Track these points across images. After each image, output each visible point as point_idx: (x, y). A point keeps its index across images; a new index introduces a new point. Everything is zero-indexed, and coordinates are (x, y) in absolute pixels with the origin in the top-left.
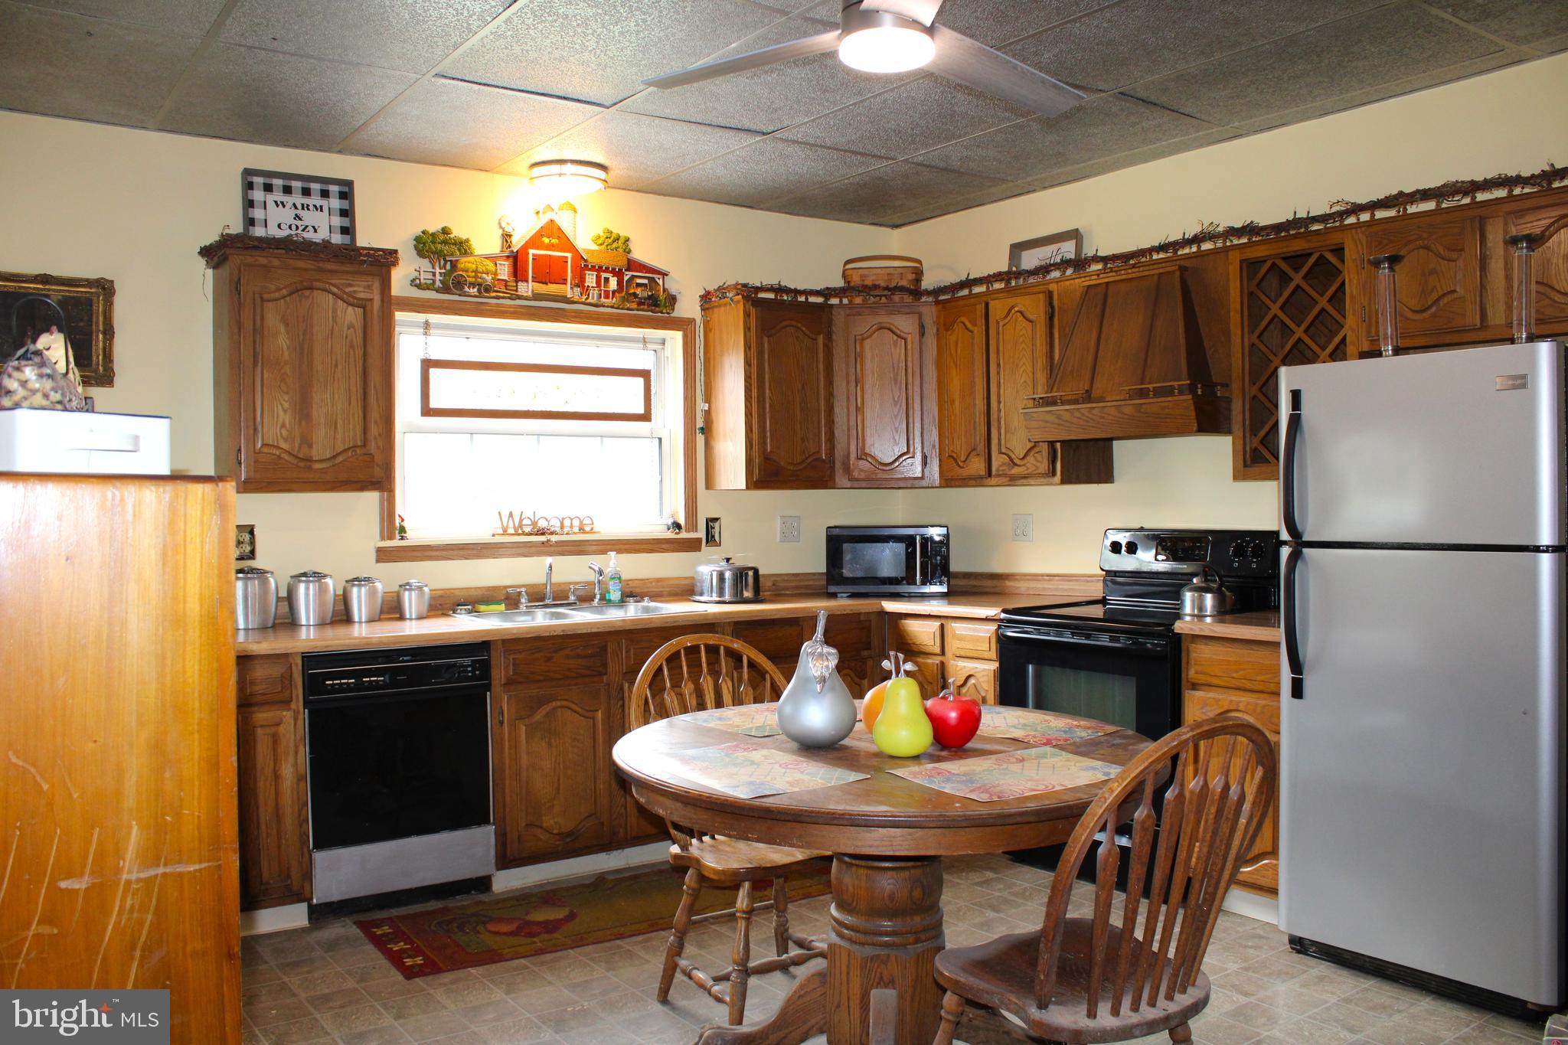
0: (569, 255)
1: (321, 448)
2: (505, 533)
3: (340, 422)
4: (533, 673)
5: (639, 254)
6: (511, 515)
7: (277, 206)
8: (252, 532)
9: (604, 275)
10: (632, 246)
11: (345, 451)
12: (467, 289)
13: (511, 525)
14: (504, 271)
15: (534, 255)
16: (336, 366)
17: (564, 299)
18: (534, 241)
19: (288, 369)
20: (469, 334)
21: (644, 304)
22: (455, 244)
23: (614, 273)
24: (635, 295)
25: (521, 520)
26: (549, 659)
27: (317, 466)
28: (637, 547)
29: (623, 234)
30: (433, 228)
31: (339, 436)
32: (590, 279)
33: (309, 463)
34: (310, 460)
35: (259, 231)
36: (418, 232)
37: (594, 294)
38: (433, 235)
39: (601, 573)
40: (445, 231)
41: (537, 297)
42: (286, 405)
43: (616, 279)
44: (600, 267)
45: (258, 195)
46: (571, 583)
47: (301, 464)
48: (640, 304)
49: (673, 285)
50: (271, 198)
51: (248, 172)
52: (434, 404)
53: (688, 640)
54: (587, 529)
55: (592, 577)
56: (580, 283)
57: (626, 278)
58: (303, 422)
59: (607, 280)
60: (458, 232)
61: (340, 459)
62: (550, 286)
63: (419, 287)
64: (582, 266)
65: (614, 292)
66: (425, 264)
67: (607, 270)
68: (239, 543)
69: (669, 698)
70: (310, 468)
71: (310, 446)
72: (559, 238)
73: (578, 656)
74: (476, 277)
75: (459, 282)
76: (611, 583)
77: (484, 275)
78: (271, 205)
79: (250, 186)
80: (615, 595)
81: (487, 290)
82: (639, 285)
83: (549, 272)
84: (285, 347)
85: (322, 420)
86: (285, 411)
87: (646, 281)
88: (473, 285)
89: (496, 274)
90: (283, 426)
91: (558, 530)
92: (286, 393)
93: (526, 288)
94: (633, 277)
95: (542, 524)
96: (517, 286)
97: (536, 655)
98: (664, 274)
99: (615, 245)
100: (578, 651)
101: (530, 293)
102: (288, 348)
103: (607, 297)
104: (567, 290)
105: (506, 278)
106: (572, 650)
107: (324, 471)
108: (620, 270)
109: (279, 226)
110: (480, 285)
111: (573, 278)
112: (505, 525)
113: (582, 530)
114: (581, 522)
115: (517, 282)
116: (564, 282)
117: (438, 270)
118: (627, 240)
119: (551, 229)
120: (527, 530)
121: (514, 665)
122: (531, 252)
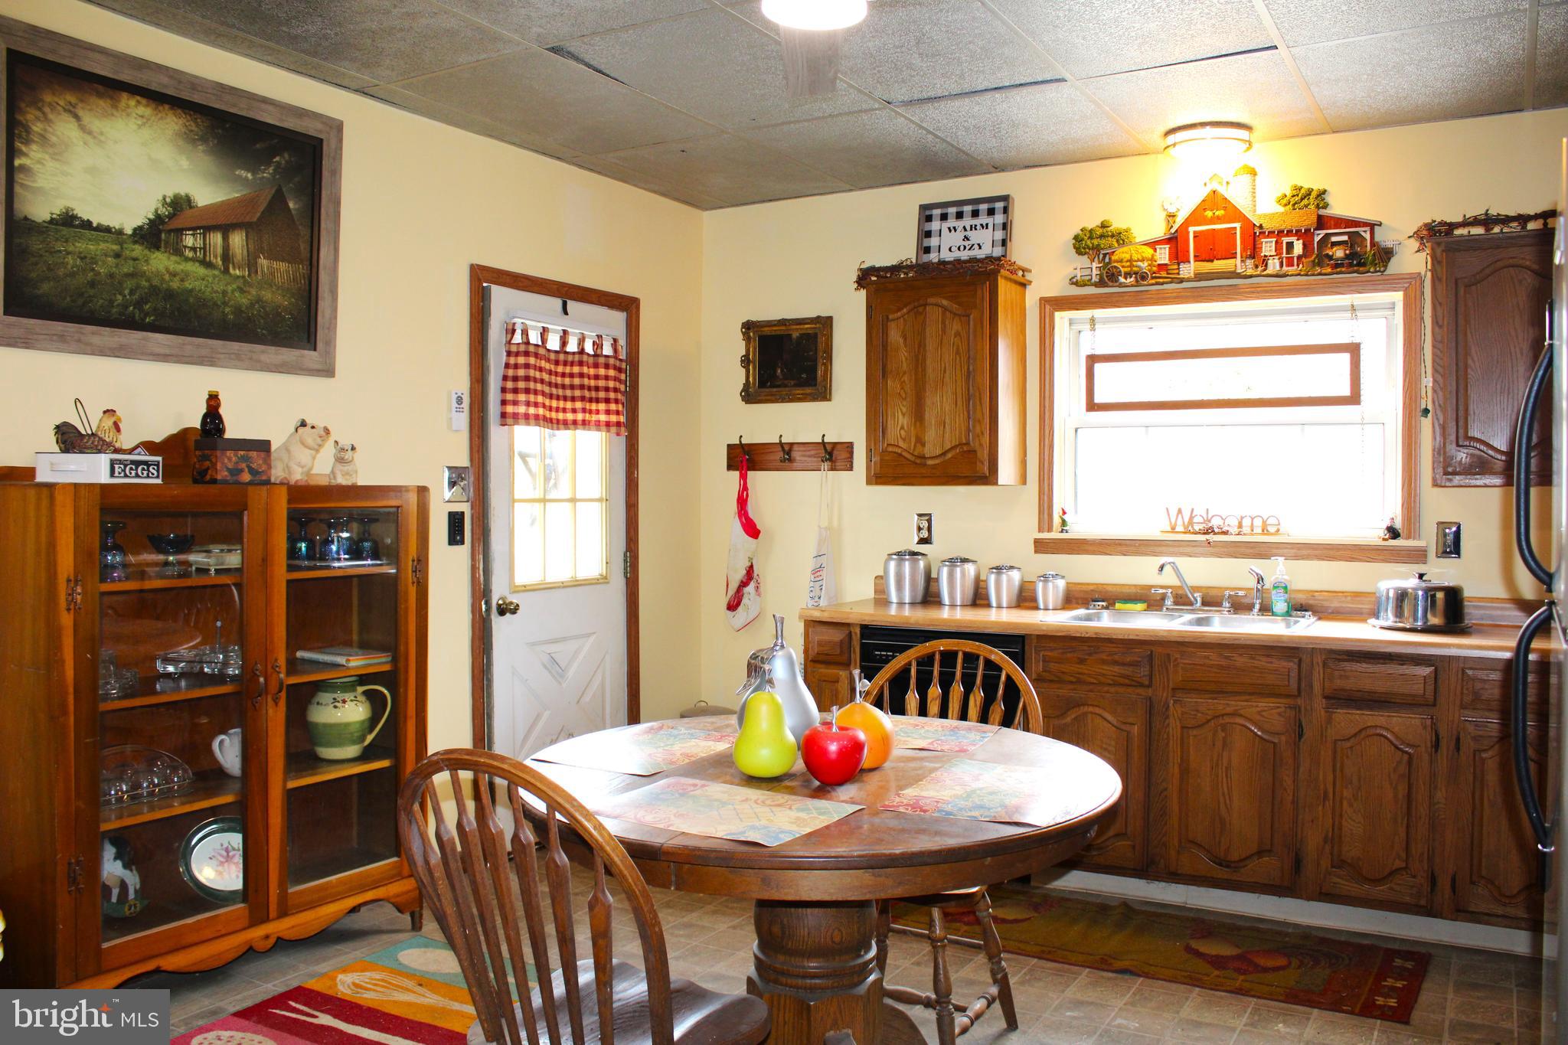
0: (1238, 225)
1: (932, 447)
2: (1173, 530)
3: (947, 421)
4: (1063, 673)
5: (1338, 208)
6: (1180, 511)
7: (950, 231)
8: (929, 521)
9: (1285, 240)
10: (1329, 199)
11: (952, 448)
12: (1122, 280)
13: (1180, 522)
14: (1163, 255)
15: (1195, 232)
16: (945, 372)
17: (1234, 275)
18: (1195, 217)
19: (906, 378)
20: (1150, 324)
21: (1342, 265)
22: (1113, 236)
23: (1298, 234)
24: (1330, 258)
25: (1191, 518)
26: (1082, 661)
27: (930, 462)
28: (1331, 553)
29: (1317, 186)
30: (1092, 223)
31: (947, 435)
32: (1268, 247)
33: (923, 460)
34: (923, 457)
35: (933, 257)
36: (1076, 230)
37: (1274, 265)
38: (1091, 231)
39: (1260, 579)
40: (1103, 226)
41: (1199, 277)
42: (904, 410)
43: (1301, 241)
44: (1281, 232)
45: (935, 225)
46: (1227, 589)
47: (918, 461)
48: (1336, 266)
49: (1384, 237)
50: (945, 225)
51: (924, 208)
52: (1099, 399)
54: (1272, 530)
55: (1252, 583)
56: (1253, 251)
57: (1317, 239)
58: (918, 423)
59: (1290, 245)
60: (1117, 225)
61: (949, 455)
62: (1216, 262)
63: (1076, 284)
64: (1254, 235)
65: (1299, 258)
66: (1084, 261)
67: (1289, 233)
68: (920, 529)
70: (925, 465)
71: (923, 445)
72: (1225, 208)
73: (1116, 663)
74: (1131, 266)
75: (1113, 274)
76: (1274, 592)
77: (1140, 263)
78: (945, 231)
79: (929, 219)
80: (1280, 606)
81: (1143, 278)
82: (1334, 244)
83: (1213, 248)
84: (904, 359)
85: (933, 422)
86: (904, 415)
87: (1345, 238)
88: (1127, 275)
89: (1152, 259)
90: (902, 428)
91: (1234, 530)
92: (905, 399)
93: (1188, 270)
94: (1328, 236)
95: (1216, 523)
96: (1179, 269)
97: (1069, 655)
98: (1372, 226)
99: (1305, 202)
100: (1116, 657)
101: (1192, 275)
102: (906, 359)
103: (1290, 263)
104: (1236, 264)
105: (1166, 261)
106: (1108, 656)
107: (934, 467)
108: (1307, 231)
109: (950, 250)
110: (1136, 273)
111: (1243, 250)
112: (1173, 523)
113: (1265, 531)
114: (1264, 522)
115: (1179, 264)
116: (1234, 256)
117: (1095, 265)
118: (1322, 193)
119: (1214, 200)
120: (1197, 528)
121: (1043, 661)
122: (1192, 229)
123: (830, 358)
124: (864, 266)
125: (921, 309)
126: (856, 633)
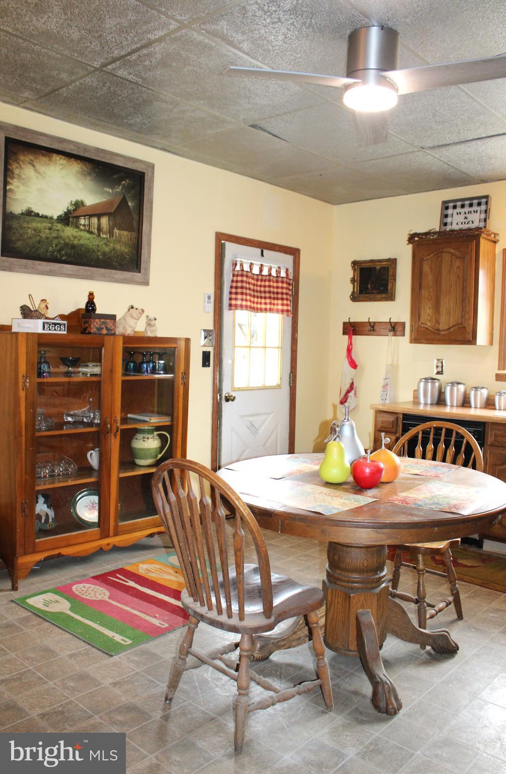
1: (443, 326)
3: (452, 312)
7: (458, 214)
8: (442, 363)
11: (453, 326)
16: (451, 287)
19: (431, 289)
27: (442, 333)
31: (451, 319)
33: (439, 332)
34: (438, 330)
35: (448, 228)
42: (430, 306)
45: (450, 211)
47: (436, 332)
50: (455, 211)
51: (444, 203)
53: (435, 424)
58: (437, 313)
61: (452, 330)
68: (437, 367)
69: (419, 449)
70: (439, 334)
71: (439, 324)
78: (455, 214)
79: (447, 208)
84: (430, 280)
85: (444, 313)
86: (430, 308)
90: (429, 315)
92: (431, 301)
102: (432, 280)
107: (444, 335)
109: (457, 224)
123: (395, 280)
124: (412, 232)
125: (440, 254)
126: (400, 418)
